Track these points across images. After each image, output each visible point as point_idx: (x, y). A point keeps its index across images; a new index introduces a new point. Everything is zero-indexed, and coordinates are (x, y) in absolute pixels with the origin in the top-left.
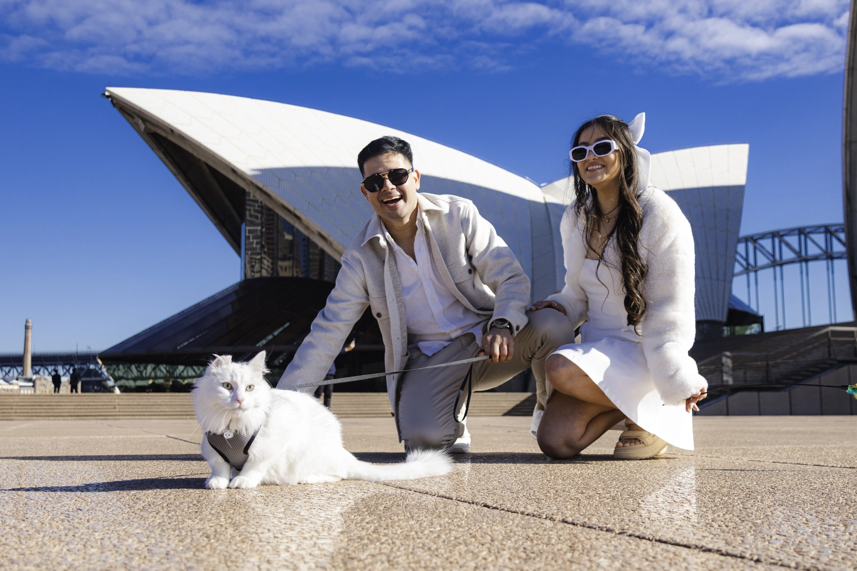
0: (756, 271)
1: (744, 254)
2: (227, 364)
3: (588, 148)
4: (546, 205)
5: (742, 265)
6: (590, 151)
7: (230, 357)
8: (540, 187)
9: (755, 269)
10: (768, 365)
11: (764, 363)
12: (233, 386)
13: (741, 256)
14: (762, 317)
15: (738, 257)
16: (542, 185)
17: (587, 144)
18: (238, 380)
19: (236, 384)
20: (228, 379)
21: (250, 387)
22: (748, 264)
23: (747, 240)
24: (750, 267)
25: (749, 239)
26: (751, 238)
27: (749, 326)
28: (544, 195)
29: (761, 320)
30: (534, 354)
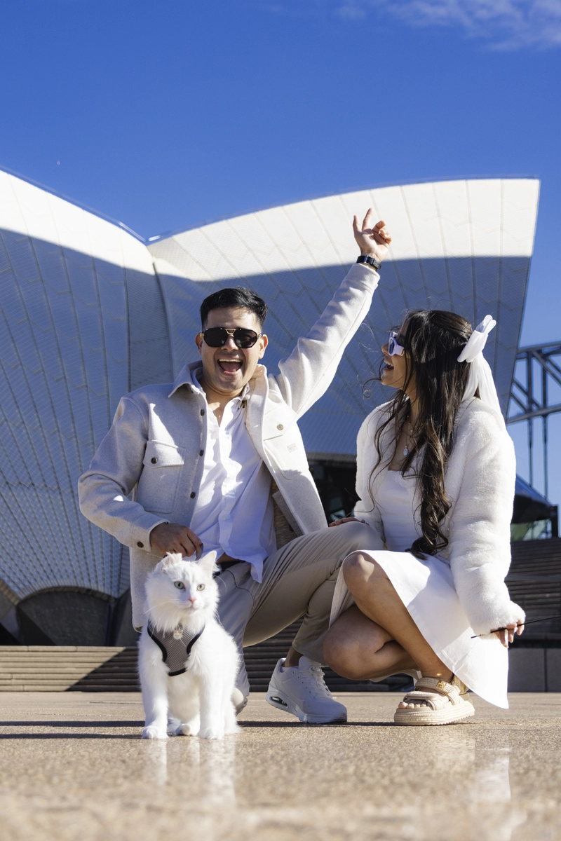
0: (545, 416)
1: (524, 384)
2: (177, 562)
4: (158, 278)
5: (519, 402)
7: (180, 555)
8: (147, 243)
9: (544, 412)
11: (558, 594)
12: (186, 585)
13: (520, 387)
14: (556, 508)
15: (515, 390)
16: (152, 239)
18: (189, 578)
19: (188, 582)
20: (179, 578)
21: (201, 586)
22: (531, 401)
23: (530, 354)
24: (534, 408)
25: (535, 354)
26: (539, 351)
27: (530, 525)
28: (154, 259)
29: (553, 514)
30: (331, 575)
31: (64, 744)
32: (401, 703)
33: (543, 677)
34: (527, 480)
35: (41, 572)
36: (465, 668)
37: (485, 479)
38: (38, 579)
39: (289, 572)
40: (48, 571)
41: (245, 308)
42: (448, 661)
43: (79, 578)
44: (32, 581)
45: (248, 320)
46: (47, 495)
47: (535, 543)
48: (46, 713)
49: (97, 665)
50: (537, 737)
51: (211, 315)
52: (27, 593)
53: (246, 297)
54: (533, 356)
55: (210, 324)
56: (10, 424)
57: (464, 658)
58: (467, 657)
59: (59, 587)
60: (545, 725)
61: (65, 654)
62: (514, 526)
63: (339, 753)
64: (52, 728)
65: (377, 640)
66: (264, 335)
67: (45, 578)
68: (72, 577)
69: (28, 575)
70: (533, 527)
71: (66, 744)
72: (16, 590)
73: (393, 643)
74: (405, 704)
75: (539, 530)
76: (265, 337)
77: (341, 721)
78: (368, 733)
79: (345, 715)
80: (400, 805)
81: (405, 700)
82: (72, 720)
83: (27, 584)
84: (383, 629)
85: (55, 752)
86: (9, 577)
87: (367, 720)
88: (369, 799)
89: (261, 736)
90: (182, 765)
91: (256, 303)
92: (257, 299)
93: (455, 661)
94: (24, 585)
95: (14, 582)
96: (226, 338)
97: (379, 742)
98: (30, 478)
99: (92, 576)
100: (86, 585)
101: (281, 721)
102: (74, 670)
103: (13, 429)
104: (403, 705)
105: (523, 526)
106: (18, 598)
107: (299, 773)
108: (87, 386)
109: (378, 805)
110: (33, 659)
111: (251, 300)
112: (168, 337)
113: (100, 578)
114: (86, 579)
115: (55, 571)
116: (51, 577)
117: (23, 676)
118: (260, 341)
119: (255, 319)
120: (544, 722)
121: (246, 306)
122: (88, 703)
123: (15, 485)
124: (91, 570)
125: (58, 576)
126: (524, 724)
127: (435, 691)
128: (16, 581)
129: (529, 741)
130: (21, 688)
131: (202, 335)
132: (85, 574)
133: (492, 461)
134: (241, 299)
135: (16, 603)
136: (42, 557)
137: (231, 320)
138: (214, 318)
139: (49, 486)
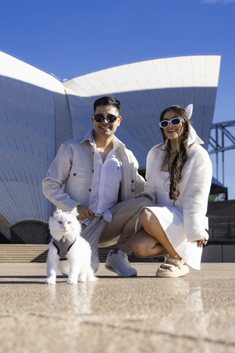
0: (223, 151)
1: (215, 138)
2: (60, 213)
3: (169, 122)
4: (67, 96)
5: (212, 146)
6: (170, 123)
8: (62, 82)
9: (223, 150)
10: (229, 225)
11: (227, 223)
12: (63, 222)
13: (213, 140)
14: (227, 189)
15: (211, 141)
16: (64, 80)
17: (168, 120)
20: (60, 220)
22: (217, 145)
23: (217, 126)
24: (219, 148)
25: (219, 126)
26: (221, 125)
27: (217, 195)
28: (65, 88)
29: (225, 191)
30: (132, 217)
31: (20, 286)
32: (159, 268)
33: (221, 256)
34: (216, 177)
35: (20, 214)
36: (184, 254)
37: (200, 177)
38: (19, 217)
39: (116, 215)
40: (23, 214)
41: (112, 106)
42: (178, 251)
43: (35, 217)
44: (16, 218)
45: (113, 111)
46: (22, 184)
47: (219, 203)
48: (19, 272)
49: (43, 252)
50: (211, 283)
51: (98, 108)
52: (14, 223)
53: (112, 101)
54: (218, 127)
55: (97, 113)
56: (7, 155)
57: (184, 250)
58: (185, 250)
59: (27, 221)
60: (217, 277)
61: (30, 247)
62: (210, 196)
63: (129, 290)
64: (18, 279)
65: (153, 244)
66: (120, 116)
67: (21, 217)
68: (32, 216)
69: (15, 216)
70: (218, 196)
71: (21, 286)
72: (10, 222)
73: (159, 244)
74: (160, 269)
75: (220, 197)
76: (120, 117)
77: (134, 276)
78: (144, 281)
79: (136, 273)
80: (141, 314)
81: (161, 267)
82: (27, 275)
83: (14, 219)
84: (155, 238)
85: (15, 289)
86: (7, 217)
87: (145, 275)
88: (129, 311)
89: (101, 282)
90: (63, 295)
91: (117, 103)
92: (117, 101)
93: (181, 251)
94: (13, 220)
95: (9, 219)
96: (104, 118)
97: (147, 284)
98: (16, 177)
99: (41, 216)
100: (38, 220)
101: (111, 275)
102: (33, 254)
103: (8, 157)
104: (159, 269)
105: (214, 196)
106: (11, 225)
107: (108, 299)
108: (38, 140)
109: (132, 313)
110: (17, 249)
111: (114, 102)
112: (71, 120)
113: (44, 217)
114: (38, 218)
115: (26, 214)
116: (24, 216)
117: (13, 256)
118: (118, 119)
119: (116, 110)
120: (216, 275)
121: (112, 105)
122: (37, 268)
123: (9, 180)
124: (40, 214)
125: (27, 216)
126: (208, 277)
127: (173, 264)
128: (10, 218)
129: (208, 284)
130: (12, 261)
131: (94, 117)
132: (38, 215)
133: (203, 170)
134: (110, 102)
135: (10, 227)
136: (20, 209)
137: (106, 111)
138: (99, 109)
139: (23, 180)
